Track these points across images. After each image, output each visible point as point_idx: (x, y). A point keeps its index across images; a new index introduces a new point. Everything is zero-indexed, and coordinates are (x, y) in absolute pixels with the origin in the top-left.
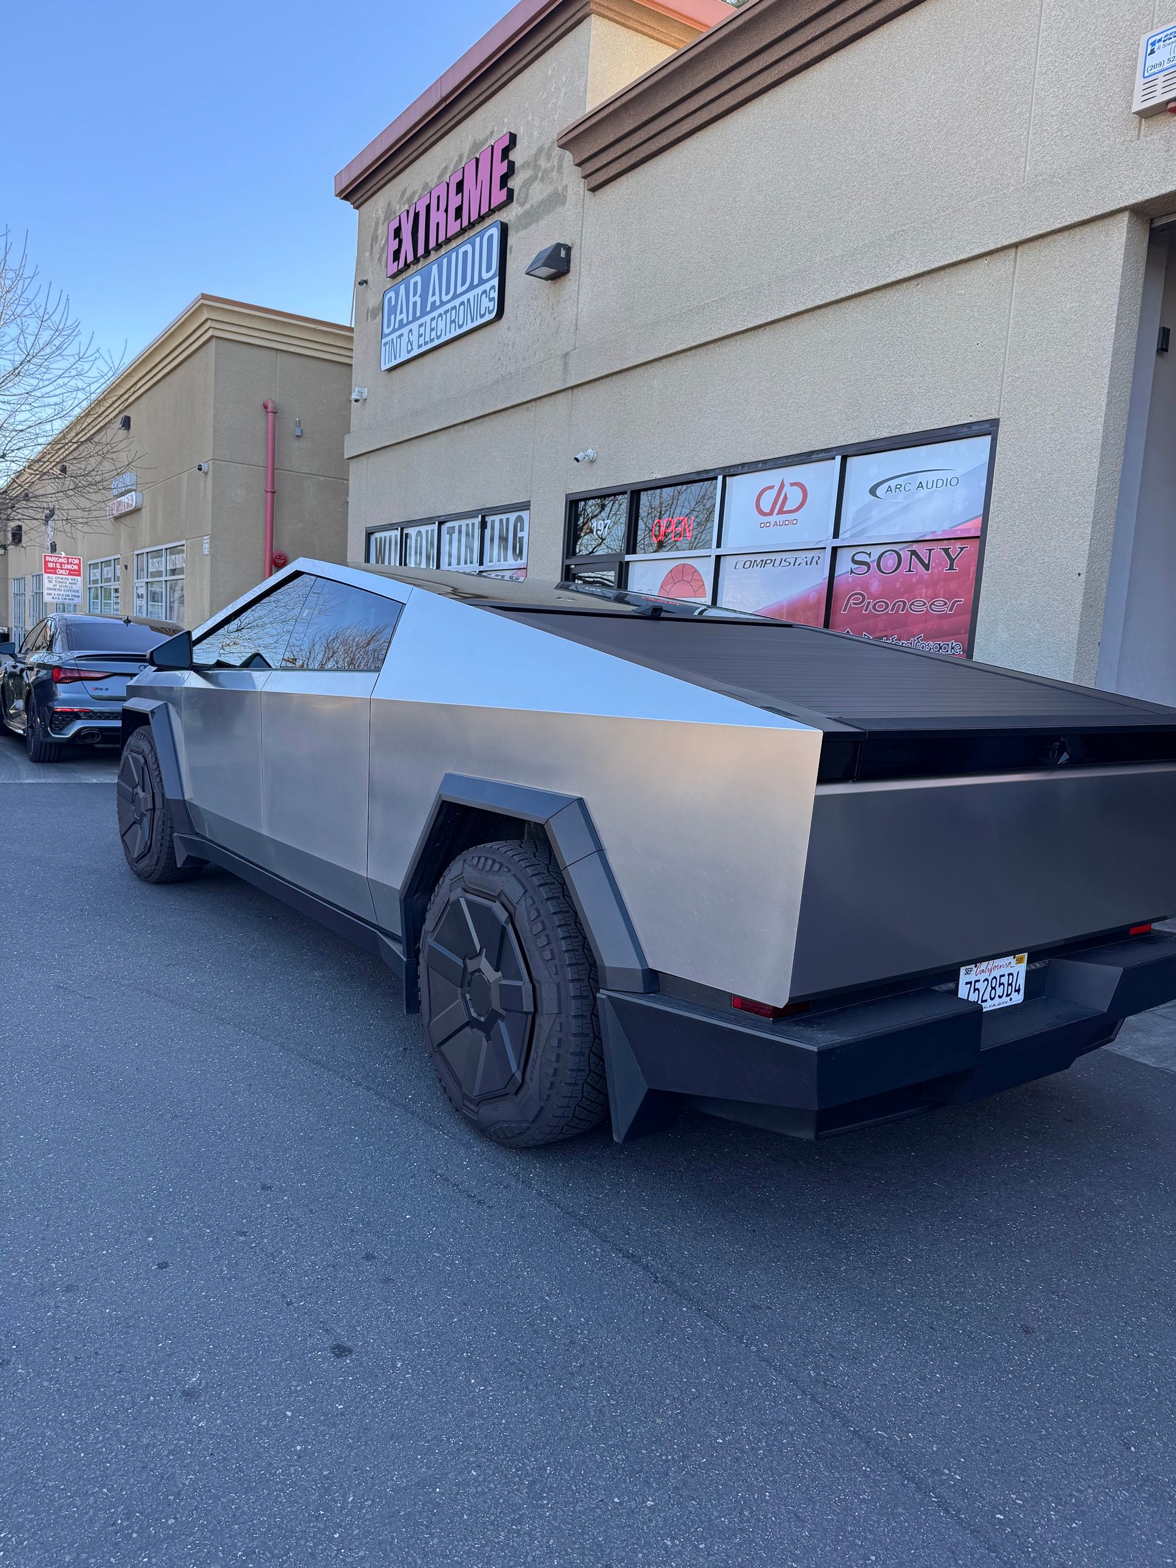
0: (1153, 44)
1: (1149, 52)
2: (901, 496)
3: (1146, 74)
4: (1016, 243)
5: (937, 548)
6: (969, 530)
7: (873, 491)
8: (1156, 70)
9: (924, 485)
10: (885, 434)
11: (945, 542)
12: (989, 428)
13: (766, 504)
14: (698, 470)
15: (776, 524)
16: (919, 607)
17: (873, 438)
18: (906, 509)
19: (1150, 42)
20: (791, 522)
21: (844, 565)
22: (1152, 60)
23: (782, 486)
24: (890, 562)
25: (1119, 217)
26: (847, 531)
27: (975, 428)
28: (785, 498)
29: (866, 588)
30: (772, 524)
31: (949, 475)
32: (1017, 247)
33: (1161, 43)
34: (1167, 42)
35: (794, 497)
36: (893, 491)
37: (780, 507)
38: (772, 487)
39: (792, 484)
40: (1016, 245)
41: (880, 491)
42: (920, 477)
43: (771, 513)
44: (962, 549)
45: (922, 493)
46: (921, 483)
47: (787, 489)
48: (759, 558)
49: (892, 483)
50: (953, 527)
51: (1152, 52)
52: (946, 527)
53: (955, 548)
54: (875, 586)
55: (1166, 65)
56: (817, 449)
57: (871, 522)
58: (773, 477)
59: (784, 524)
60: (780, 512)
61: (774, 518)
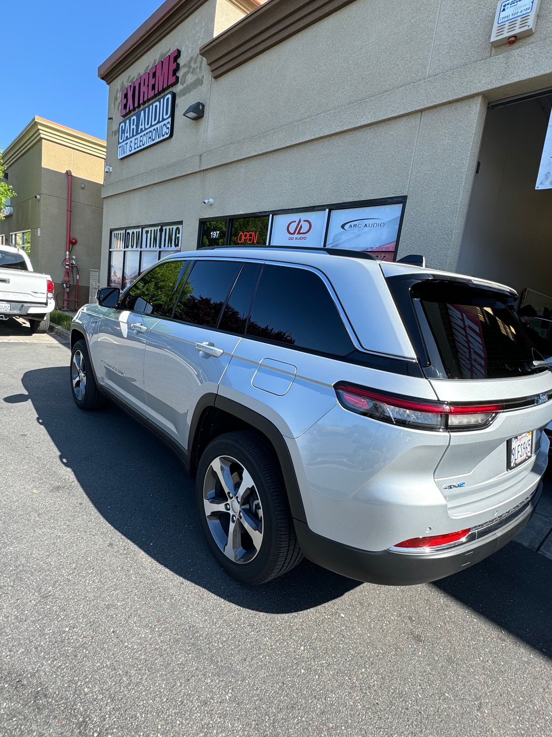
0: (505, 6)
1: (502, 10)
2: (356, 229)
3: (500, 22)
4: (422, 109)
6: (389, 248)
7: (343, 226)
8: (505, 20)
9: (368, 226)
10: (351, 200)
11: (377, 253)
12: (402, 200)
13: (292, 229)
14: (261, 211)
15: (296, 239)
17: (344, 201)
18: (359, 236)
19: (504, 4)
20: (303, 238)
22: (503, 14)
23: (300, 221)
25: (476, 98)
26: (330, 244)
27: (395, 199)
28: (301, 227)
30: (294, 239)
31: (380, 222)
32: (422, 112)
33: (509, 6)
34: (512, 5)
35: (305, 227)
36: (353, 227)
37: (298, 231)
38: (295, 222)
39: (304, 221)
40: (421, 111)
41: (346, 227)
42: (366, 222)
43: (294, 233)
44: (384, 257)
46: (366, 224)
47: (302, 223)
49: (352, 224)
50: (382, 246)
51: (504, 10)
52: (378, 246)
53: (381, 256)
55: (511, 17)
56: (317, 205)
57: (341, 241)
58: (296, 217)
59: (300, 239)
60: (299, 233)
61: (296, 236)
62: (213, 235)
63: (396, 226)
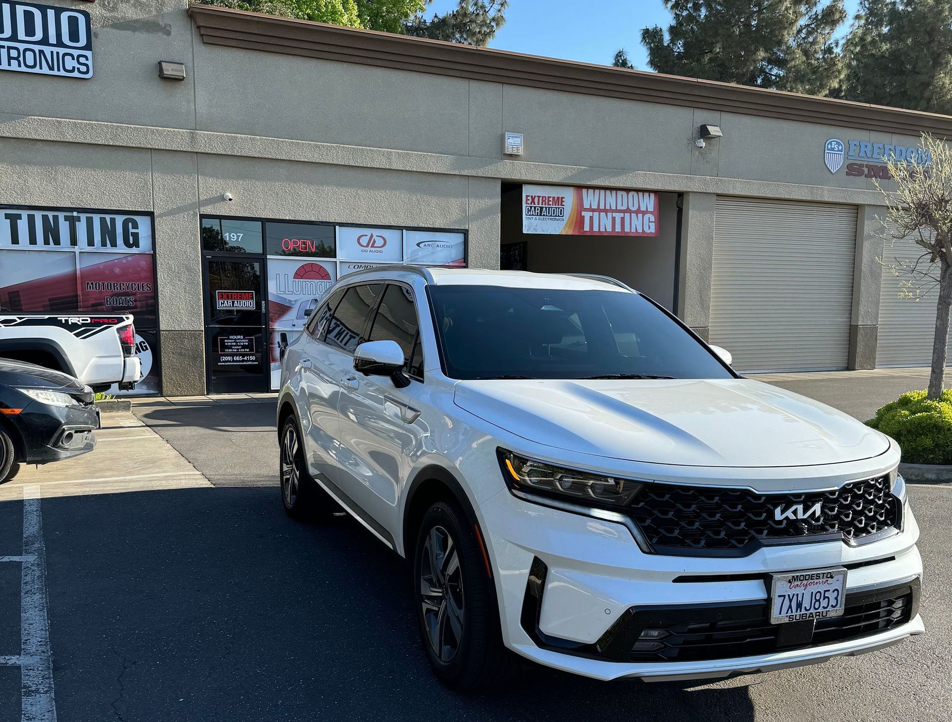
2: (430, 248)
6: (459, 263)
9: (440, 247)
12: (464, 232)
13: (364, 241)
15: (370, 251)
18: (433, 253)
20: (379, 251)
23: (372, 236)
26: (408, 258)
28: (374, 241)
30: (369, 251)
31: (448, 244)
35: (380, 242)
36: (427, 246)
37: (371, 243)
38: (367, 236)
39: (377, 236)
41: (421, 245)
42: (437, 243)
43: (367, 246)
45: (439, 249)
46: (438, 245)
47: (374, 237)
48: (363, 265)
49: (426, 243)
56: (388, 224)
57: (418, 256)
58: (368, 232)
59: (375, 251)
60: (372, 247)
61: (369, 248)
62: (230, 237)
63: (461, 248)
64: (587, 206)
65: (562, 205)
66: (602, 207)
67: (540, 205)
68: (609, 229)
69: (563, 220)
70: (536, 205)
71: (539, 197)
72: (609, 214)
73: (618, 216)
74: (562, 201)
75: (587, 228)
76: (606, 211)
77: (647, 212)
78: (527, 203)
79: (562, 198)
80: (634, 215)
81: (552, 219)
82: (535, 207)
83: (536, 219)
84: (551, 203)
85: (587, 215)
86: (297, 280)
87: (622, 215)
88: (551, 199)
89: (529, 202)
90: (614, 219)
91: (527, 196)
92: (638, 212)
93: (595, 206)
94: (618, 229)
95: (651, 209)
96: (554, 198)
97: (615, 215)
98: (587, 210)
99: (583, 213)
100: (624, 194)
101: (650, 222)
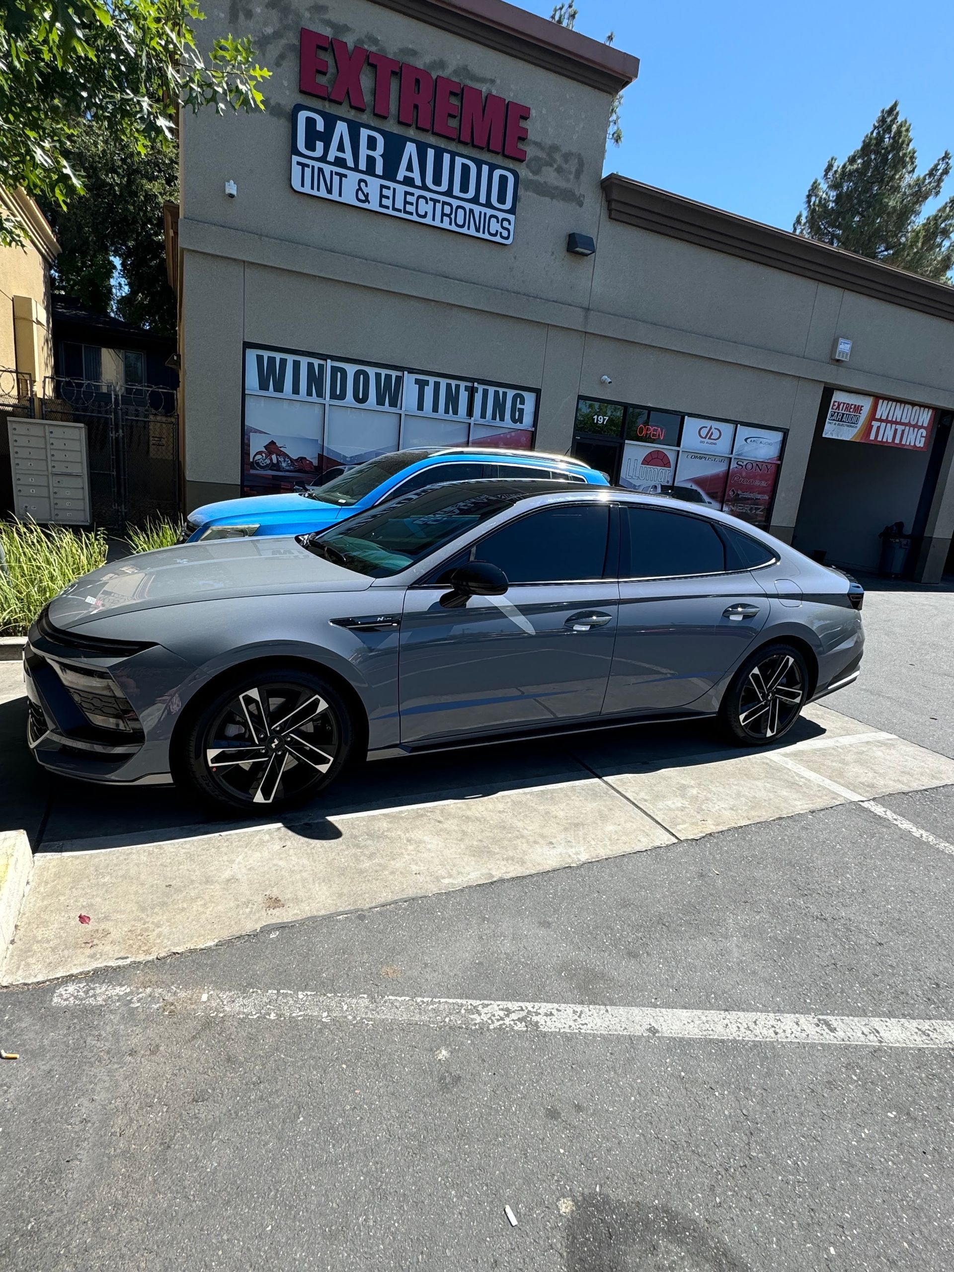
2: (755, 443)
4: (802, 377)
5: (764, 465)
6: (773, 462)
7: (746, 440)
9: (761, 442)
10: (751, 421)
12: (785, 431)
13: (703, 433)
15: (707, 443)
16: (757, 483)
17: (747, 421)
18: (756, 449)
20: (714, 444)
21: (733, 465)
23: (711, 428)
24: (749, 466)
26: (735, 452)
27: (780, 429)
28: (712, 433)
29: (741, 474)
31: (769, 441)
35: (716, 434)
36: (753, 442)
37: (709, 435)
38: (707, 427)
39: (715, 428)
41: (749, 441)
42: (761, 440)
43: (705, 438)
45: (761, 445)
47: (713, 430)
48: (699, 455)
49: (753, 439)
50: (770, 459)
52: (767, 459)
53: (772, 467)
54: (744, 474)
56: (726, 418)
57: (744, 451)
58: (708, 423)
59: (711, 444)
60: (710, 438)
61: (707, 440)
62: (598, 420)
63: (778, 447)
64: (878, 416)
65: (860, 413)
66: (890, 419)
67: (843, 412)
68: (890, 440)
69: (856, 427)
70: (840, 411)
71: (844, 403)
72: (894, 426)
73: (900, 428)
74: (861, 410)
75: (872, 437)
76: (892, 422)
77: (922, 427)
78: (832, 409)
79: (862, 406)
80: (912, 429)
81: (848, 426)
82: (838, 413)
83: (835, 424)
84: (852, 410)
85: (875, 424)
86: (644, 466)
87: (903, 427)
88: (853, 407)
89: (835, 407)
90: (896, 430)
91: (835, 402)
92: (915, 426)
93: (884, 418)
94: (897, 441)
95: (925, 425)
96: (855, 405)
97: (898, 427)
98: (877, 420)
99: (874, 423)
100: (910, 407)
101: (922, 436)
